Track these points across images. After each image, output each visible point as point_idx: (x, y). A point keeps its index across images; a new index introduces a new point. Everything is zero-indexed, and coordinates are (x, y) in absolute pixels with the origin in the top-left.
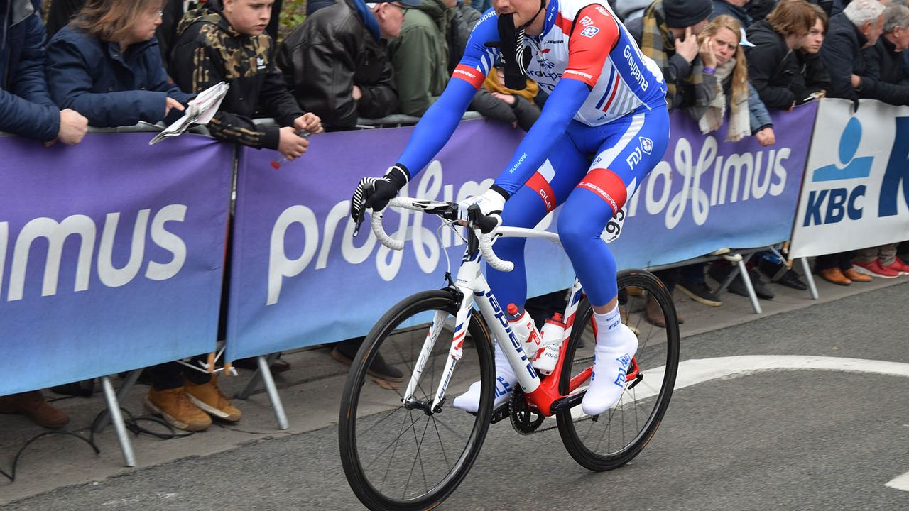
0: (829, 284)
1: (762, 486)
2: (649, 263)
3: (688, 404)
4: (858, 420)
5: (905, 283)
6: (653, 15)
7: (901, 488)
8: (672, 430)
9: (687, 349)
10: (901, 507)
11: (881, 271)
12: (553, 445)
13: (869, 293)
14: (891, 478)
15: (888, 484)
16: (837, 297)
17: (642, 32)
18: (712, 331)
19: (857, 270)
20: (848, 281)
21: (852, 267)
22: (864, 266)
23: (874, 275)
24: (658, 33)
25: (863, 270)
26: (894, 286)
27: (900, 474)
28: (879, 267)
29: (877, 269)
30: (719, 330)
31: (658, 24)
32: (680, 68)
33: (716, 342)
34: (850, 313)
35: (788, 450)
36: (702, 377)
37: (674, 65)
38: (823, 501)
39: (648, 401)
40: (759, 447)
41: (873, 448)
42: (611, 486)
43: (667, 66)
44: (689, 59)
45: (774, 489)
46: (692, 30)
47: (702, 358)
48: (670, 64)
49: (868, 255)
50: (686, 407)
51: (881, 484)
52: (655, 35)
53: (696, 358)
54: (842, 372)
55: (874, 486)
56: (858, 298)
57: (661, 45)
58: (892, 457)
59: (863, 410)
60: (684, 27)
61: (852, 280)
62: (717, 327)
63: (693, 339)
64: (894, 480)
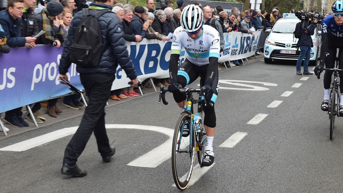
0: (112, 100)
1: (87, 168)
2: (50, 96)
3: (63, 143)
4: (119, 144)
5: (136, 99)
6: (45, 13)
7: (132, 165)
8: (57, 152)
9: (64, 125)
10: (131, 171)
11: (129, 95)
12: (15, 161)
13: (124, 102)
14: (129, 162)
15: (128, 165)
16: (115, 104)
17: (42, 19)
18: (73, 118)
19: (122, 96)
20: (119, 99)
21: (120, 95)
22: (124, 94)
23: (127, 96)
24: (48, 19)
25: (123, 95)
26: (133, 100)
27: (132, 161)
28: (128, 94)
29: (127, 94)
30: (75, 118)
31: (47, 16)
32: (56, 30)
33: (74, 122)
34: (118, 109)
35: (96, 156)
36: (68, 133)
37: (54, 29)
38: (106, 172)
39: (49, 143)
40: (86, 156)
41: (124, 153)
42: (35, 173)
43: (52, 30)
44: (58, 27)
45: (90, 169)
46: (58, 17)
47: (69, 127)
48: (53, 29)
49: (125, 90)
50: (63, 144)
51: (125, 165)
52: (47, 20)
53: (67, 127)
54: (115, 129)
55: (123, 165)
56: (121, 104)
57: (49, 23)
58: (129, 156)
59: (121, 141)
60: (55, 16)
61: (121, 99)
62: (75, 117)
63: (66, 121)
64: (130, 163)
